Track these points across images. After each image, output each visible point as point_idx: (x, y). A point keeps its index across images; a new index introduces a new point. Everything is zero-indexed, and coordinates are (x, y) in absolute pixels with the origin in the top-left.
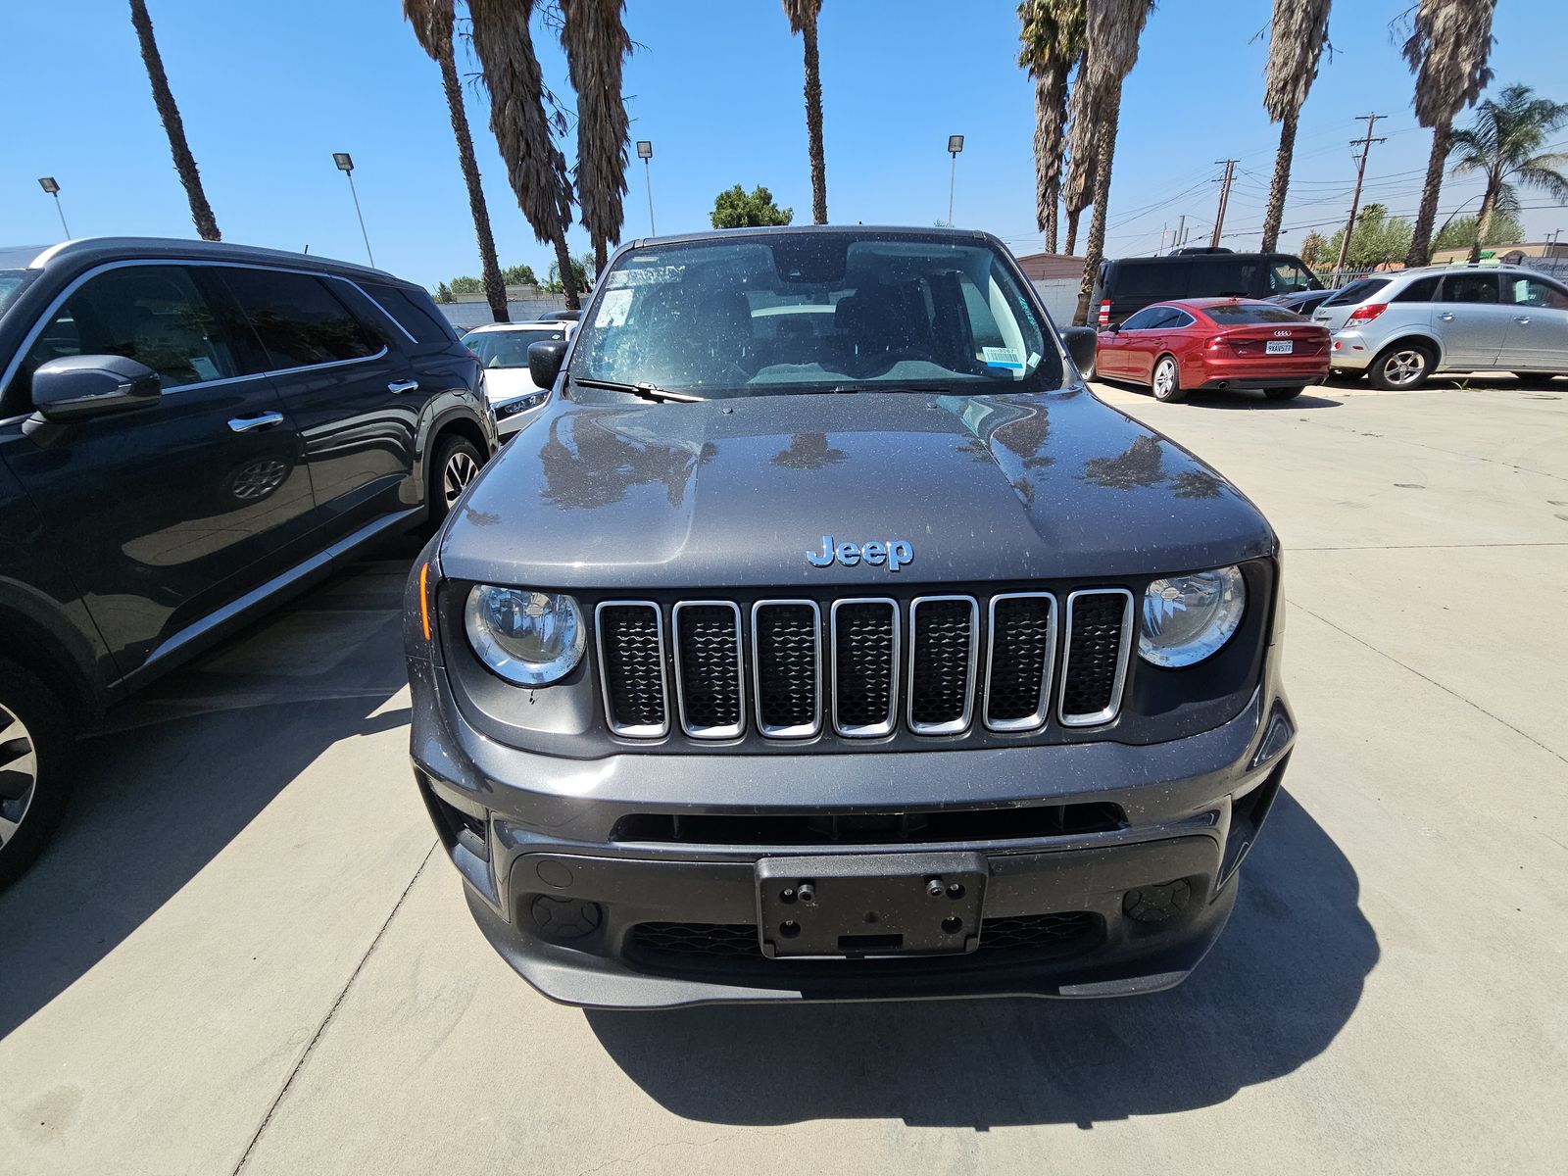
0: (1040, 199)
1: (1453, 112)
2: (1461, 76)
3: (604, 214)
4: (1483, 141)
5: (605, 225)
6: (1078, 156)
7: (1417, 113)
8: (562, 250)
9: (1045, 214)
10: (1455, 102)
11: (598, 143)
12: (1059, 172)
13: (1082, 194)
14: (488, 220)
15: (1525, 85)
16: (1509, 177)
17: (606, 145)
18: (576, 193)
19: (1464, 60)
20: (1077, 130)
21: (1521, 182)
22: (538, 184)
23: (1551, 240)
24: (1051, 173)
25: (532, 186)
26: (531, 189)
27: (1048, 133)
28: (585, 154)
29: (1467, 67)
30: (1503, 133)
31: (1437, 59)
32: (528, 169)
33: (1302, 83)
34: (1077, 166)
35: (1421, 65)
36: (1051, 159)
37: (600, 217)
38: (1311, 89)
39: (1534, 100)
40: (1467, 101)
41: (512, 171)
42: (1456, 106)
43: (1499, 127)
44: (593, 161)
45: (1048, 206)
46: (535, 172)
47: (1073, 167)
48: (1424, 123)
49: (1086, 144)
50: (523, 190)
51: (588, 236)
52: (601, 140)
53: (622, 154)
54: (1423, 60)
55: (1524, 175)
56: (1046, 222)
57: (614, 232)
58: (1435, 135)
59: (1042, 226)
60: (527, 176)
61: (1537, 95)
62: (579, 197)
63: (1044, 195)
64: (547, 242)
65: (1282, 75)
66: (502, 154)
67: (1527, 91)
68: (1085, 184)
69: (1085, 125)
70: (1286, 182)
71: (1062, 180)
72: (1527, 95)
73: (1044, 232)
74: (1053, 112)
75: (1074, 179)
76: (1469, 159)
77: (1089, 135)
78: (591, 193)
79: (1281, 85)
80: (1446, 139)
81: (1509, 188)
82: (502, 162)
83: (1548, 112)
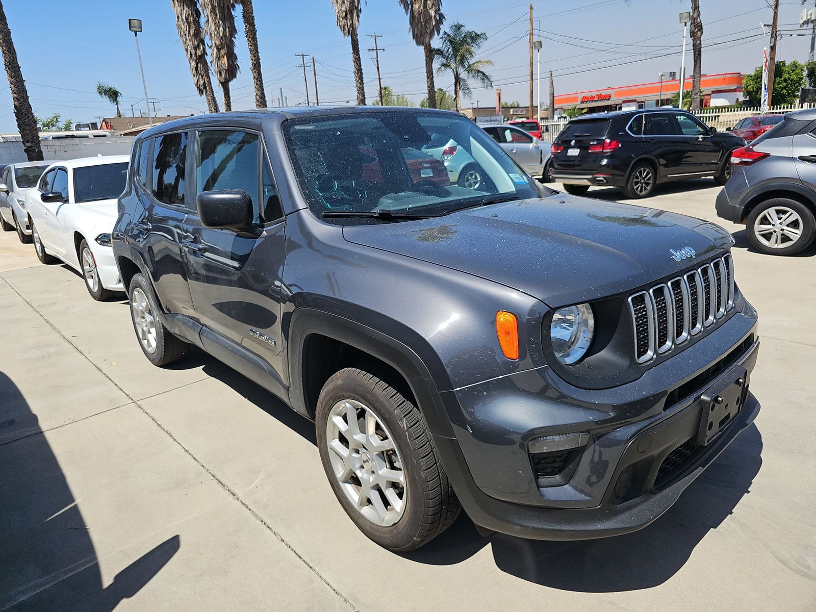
0: (194, 72)
1: (431, 38)
2: (431, 17)
4: (447, 54)
6: (218, 43)
7: (414, 38)
9: (201, 82)
10: (431, 32)
12: (205, 53)
13: (227, 70)
15: (461, 23)
16: (463, 74)
19: (430, 9)
20: (212, 24)
21: (468, 77)
23: (475, 106)
24: (199, 53)
27: (189, 23)
29: (432, 13)
30: (456, 50)
31: (417, 7)
33: (355, 15)
34: (219, 50)
35: (409, 10)
36: (196, 43)
38: (360, 19)
39: (466, 31)
40: (436, 33)
42: (431, 35)
43: (453, 47)
45: (202, 76)
47: (215, 51)
48: (418, 43)
49: (221, 35)
54: (410, 7)
55: (468, 72)
56: (204, 88)
58: (425, 51)
59: (201, 92)
61: (467, 29)
63: (197, 69)
65: (344, 9)
67: (462, 26)
68: (228, 63)
69: (217, 21)
70: (361, 73)
71: (208, 59)
72: (462, 28)
73: (204, 96)
74: (189, 9)
75: (219, 59)
76: (443, 65)
77: (221, 29)
79: (344, 14)
80: (431, 53)
81: (464, 80)
83: (475, 38)
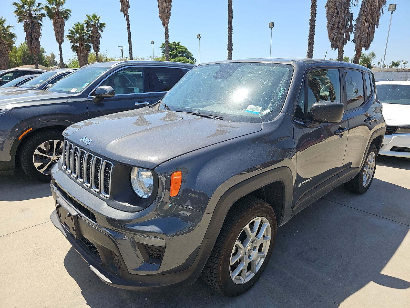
3: (364, 37)
5: (363, 42)
8: (341, 52)
11: (369, 7)
14: (314, 42)
17: (373, 8)
18: (354, 29)
22: (338, 26)
25: (335, 28)
26: (334, 29)
28: (362, 13)
32: (335, 21)
37: (361, 38)
41: (329, 22)
44: (365, 15)
46: (338, 22)
50: (331, 29)
51: (354, 46)
52: (371, 6)
53: (381, 11)
57: (367, 44)
60: (334, 24)
62: (354, 31)
64: (335, 49)
66: (327, 16)
78: (360, 28)
82: (326, 19)
